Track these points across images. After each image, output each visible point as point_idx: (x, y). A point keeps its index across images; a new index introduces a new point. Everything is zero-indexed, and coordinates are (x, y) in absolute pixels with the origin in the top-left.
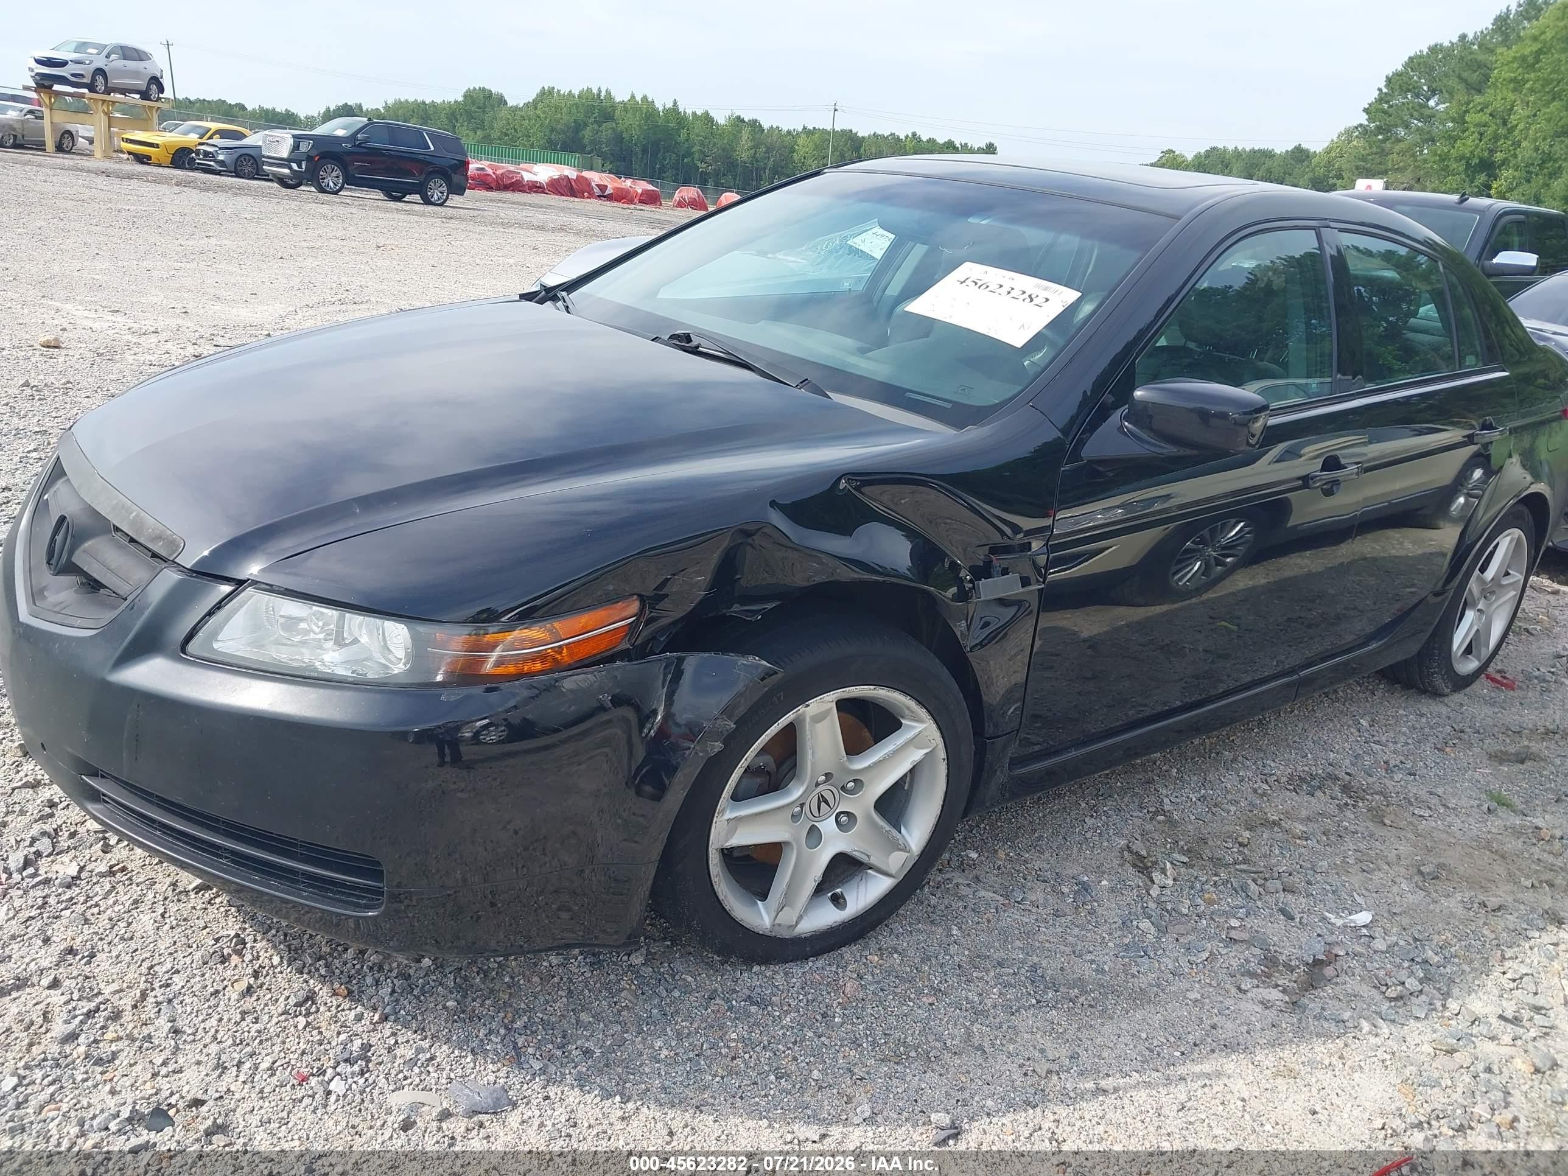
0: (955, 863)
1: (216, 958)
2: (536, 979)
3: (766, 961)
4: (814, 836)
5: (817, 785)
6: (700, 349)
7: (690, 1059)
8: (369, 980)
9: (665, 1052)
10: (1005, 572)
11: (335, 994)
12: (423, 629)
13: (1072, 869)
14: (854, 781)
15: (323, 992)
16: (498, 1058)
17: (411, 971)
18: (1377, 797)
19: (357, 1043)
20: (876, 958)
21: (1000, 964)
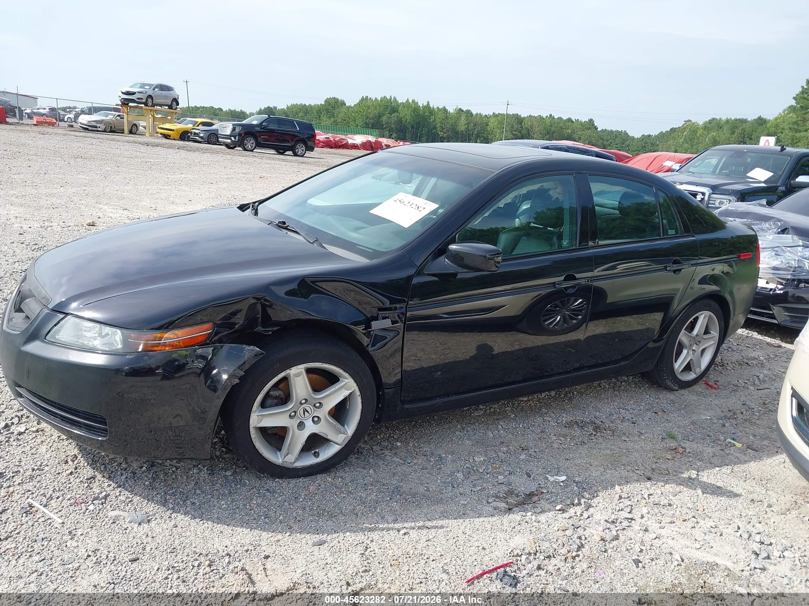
0: (389, 447)
1: (64, 462)
2: (185, 477)
3: (281, 477)
4: (301, 425)
5: (301, 403)
6: (288, 228)
7: (233, 509)
8: (119, 473)
9: (224, 506)
10: (384, 318)
11: (104, 477)
12: (126, 332)
13: (440, 452)
14: (320, 403)
15: (99, 476)
16: (157, 503)
17: (137, 471)
18: (609, 432)
19: (104, 494)
20: (330, 479)
21: (384, 485)
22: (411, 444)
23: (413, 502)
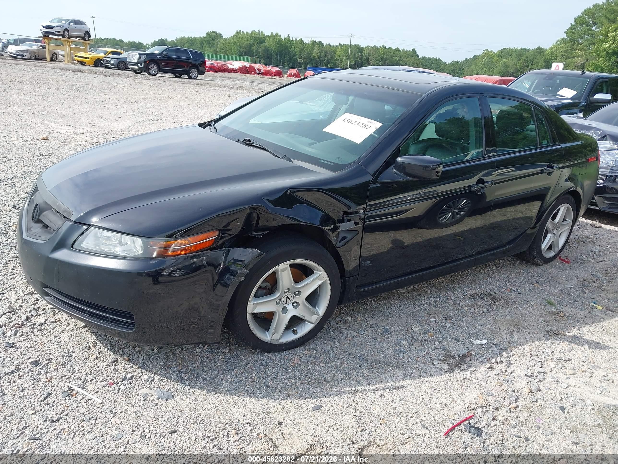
0: (343, 322)
1: (87, 348)
2: (191, 356)
3: (269, 351)
4: (285, 310)
5: (285, 292)
7: (238, 382)
8: (136, 356)
9: (230, 380)
10: (349, 221)
11: (124, 359)
12: (146, 240)
14: (298, 291)
15: (120, 360)
16: (175, 380)
17: (150, 353)
19: (129, 375)
20: (307, 352)
22: (359, 319)
23: (378, 368)
